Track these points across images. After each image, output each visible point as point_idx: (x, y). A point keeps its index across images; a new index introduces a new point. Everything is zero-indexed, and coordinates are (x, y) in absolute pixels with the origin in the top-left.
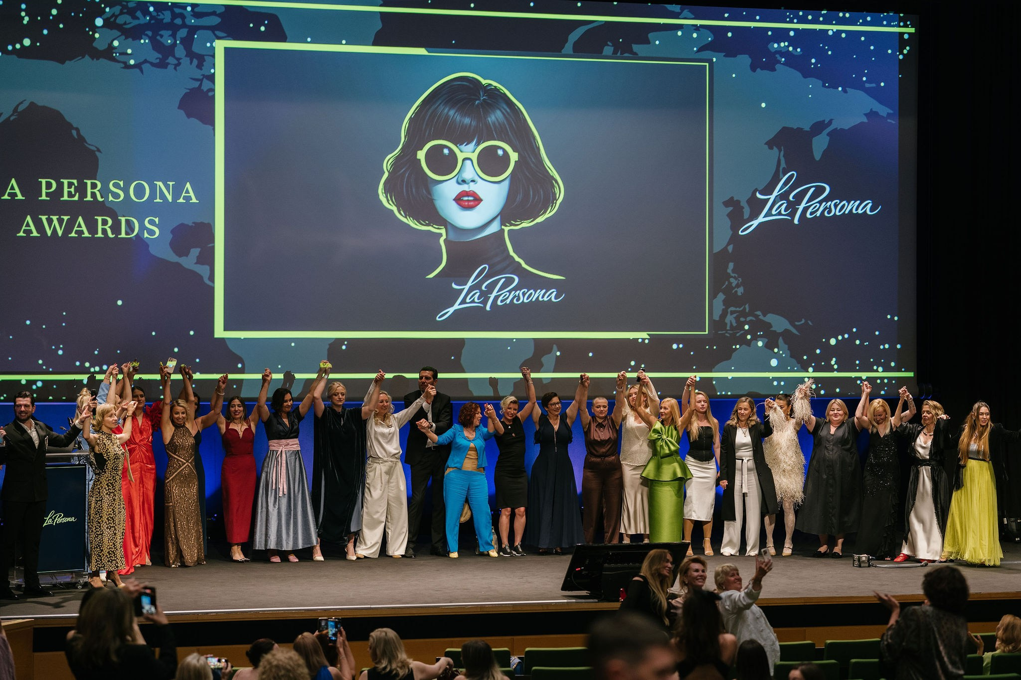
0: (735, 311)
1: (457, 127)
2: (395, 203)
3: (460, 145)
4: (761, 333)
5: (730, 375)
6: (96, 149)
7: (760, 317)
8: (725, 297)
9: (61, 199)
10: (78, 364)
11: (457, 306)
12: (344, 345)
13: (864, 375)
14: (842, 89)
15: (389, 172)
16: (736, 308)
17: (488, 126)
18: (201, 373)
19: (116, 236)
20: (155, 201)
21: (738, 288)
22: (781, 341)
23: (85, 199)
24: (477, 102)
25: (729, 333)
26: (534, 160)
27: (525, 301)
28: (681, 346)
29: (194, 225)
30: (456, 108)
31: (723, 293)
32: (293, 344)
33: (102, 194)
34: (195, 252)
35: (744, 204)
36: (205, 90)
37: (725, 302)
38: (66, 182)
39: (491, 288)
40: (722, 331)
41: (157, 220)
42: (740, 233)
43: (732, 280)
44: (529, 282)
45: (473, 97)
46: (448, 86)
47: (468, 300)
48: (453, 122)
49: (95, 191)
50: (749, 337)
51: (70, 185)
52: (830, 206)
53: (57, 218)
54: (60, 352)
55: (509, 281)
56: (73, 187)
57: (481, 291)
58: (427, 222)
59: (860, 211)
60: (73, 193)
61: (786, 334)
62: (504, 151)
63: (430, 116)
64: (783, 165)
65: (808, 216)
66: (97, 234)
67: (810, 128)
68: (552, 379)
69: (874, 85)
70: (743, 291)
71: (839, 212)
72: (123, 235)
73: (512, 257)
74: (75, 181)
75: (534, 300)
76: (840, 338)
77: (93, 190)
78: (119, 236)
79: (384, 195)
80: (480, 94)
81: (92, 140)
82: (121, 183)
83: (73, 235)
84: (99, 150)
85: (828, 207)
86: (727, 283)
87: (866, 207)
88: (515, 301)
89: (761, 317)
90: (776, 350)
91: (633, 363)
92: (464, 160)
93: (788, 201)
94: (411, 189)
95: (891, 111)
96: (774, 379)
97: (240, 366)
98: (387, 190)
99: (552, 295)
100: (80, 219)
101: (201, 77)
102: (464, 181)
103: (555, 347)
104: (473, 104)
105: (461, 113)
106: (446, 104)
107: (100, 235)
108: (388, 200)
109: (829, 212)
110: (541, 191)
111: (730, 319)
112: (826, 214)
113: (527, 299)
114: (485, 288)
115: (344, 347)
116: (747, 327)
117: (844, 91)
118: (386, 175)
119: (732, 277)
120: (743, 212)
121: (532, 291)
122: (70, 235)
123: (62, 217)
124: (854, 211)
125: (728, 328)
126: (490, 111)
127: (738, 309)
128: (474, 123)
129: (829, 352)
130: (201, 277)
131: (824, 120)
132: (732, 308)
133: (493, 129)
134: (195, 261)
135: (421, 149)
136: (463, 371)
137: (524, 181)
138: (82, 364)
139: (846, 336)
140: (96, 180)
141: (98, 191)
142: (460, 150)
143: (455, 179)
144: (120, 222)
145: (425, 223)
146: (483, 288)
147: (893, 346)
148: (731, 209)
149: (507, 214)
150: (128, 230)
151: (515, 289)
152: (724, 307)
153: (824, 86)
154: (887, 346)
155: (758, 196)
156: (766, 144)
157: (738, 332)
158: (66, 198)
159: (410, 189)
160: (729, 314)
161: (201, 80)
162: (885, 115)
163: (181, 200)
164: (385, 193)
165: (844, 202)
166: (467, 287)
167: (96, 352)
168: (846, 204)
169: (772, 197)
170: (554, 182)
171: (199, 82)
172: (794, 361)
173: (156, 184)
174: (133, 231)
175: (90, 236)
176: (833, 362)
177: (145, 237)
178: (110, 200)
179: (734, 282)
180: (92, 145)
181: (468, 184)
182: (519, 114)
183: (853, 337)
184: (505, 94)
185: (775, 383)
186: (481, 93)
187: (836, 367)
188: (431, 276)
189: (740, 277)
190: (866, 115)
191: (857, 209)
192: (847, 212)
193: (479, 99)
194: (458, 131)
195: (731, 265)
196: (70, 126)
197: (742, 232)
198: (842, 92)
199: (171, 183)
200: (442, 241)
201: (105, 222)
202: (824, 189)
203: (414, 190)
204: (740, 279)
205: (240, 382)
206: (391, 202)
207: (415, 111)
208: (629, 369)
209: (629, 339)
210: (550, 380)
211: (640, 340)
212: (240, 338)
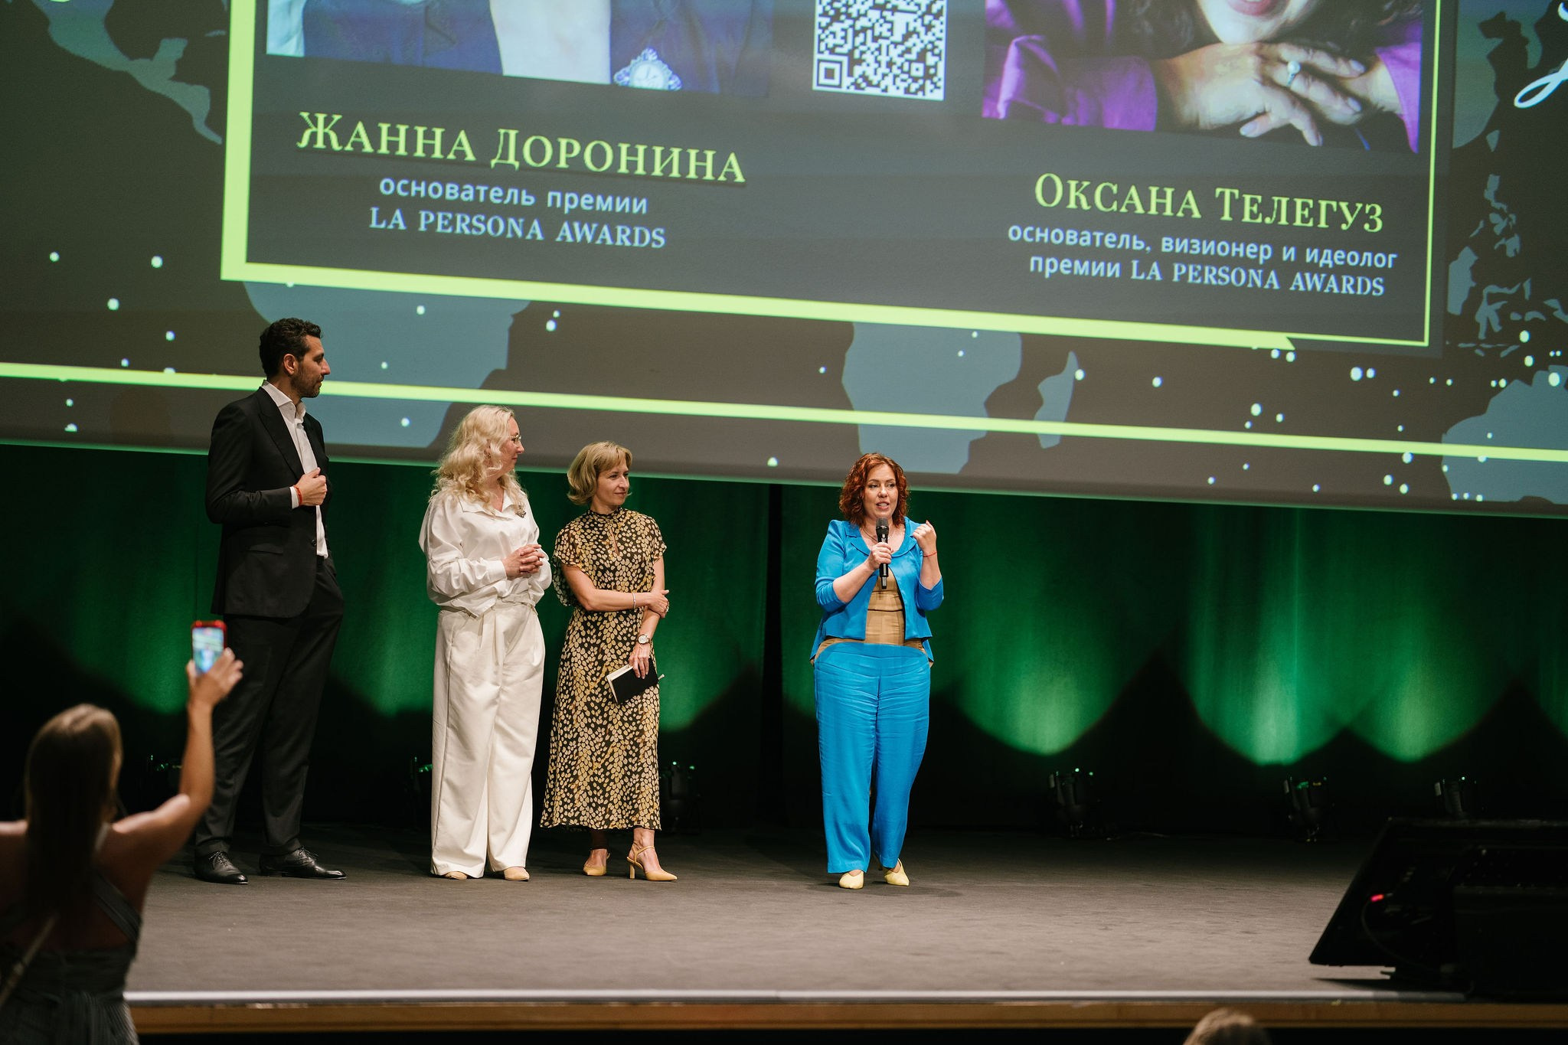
0: (1498, 294)
4: (1558, 353)
5: (1482, 453)
7: (1555, 313)
8: (1475, 258)
12: (552, 318)
16: (1501, 286)
18: (179, 370)
21: (1506, 239)
25: (1482, 349)
28: (1370, 374)
31: (1476, 252)
32: (421, 310)
34: (172, 49)
35: (1528, 31)
37: (1475, 270)
40: (1466, 343)
42: (1517, 104)
43: (1494, 218)
50: (1529, 361)
68: (1065, 439)
70: (1518, 247)
86: (1481, 225)
89: (1559, 314)
91: (1256, 410)
103: (1072, 358)
111: (1487, 314)
115: (551, 326)
116: (1524, 336)
119: (1494, 210)
120: (1526, 54)
125: (1482, 336)
127: (1505, 291)
130: (187, 117)
132: (1491, 286)
134: (172, 73)
136: (846, 405)
148: (1497, 42)
152: (1473, 284)
155: (1562, 14)
157: (1505, 348)
160: (1484, 302)
179: (1499, 224)
189: (1512, 213)
195: (1493, 182)
197: (1522, 100)
204: (1513, 217)
208: (1248, 425)
209: (1249, 350)
210: (1057, 442)
211: (1275, 355)
212: (284, 285)
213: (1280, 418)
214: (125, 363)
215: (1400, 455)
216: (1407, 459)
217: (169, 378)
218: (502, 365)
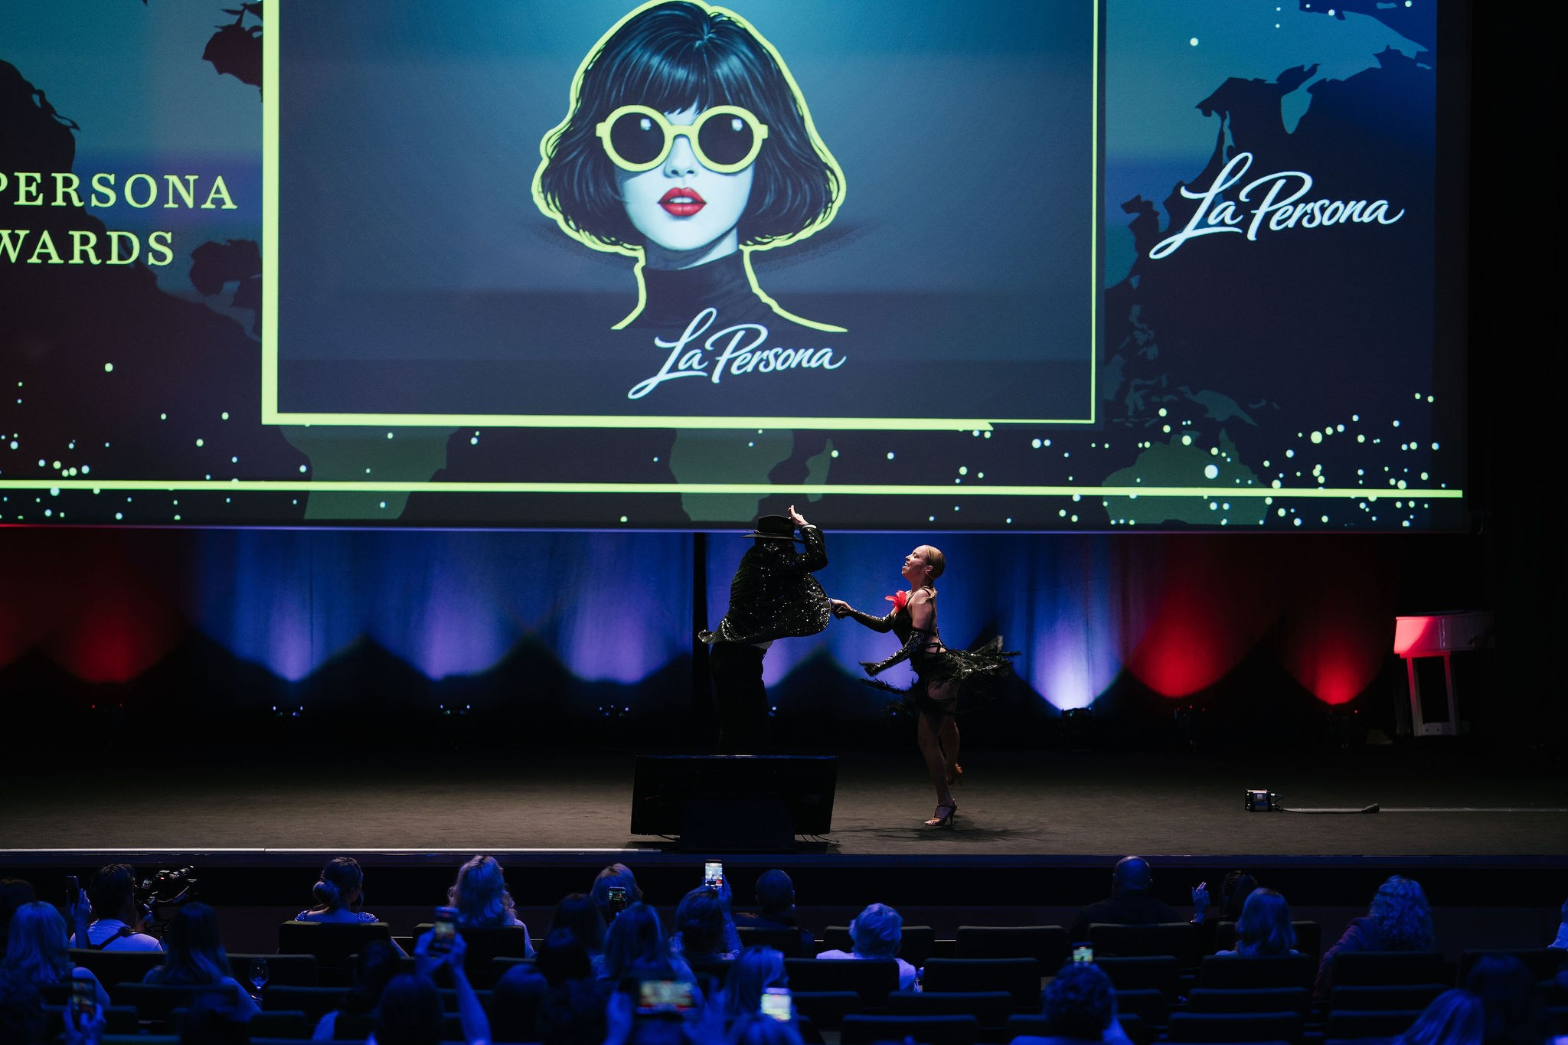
0: (1142, 384)
1: (665, 83)
2: (560, 209)
3: (669, 113)
4: (1189, 423)
5: (1133, 492)
6: (70, 124)
7: (1186, 396)
8: (1124, 361)
9: (16, 203)
10: (42, 463)
11: (663, 375)
12: (475, 436)
13: (1373, 495)
14: (1336, 14)
15: (549, 158)
16: (1145, 381)
17: (716, 82)
18: (241, 479)
19: (103, 264)
20: (166, 206)
21: (1148, 348)
22: (1223, 435)
23: (53, 204)
24: (698, 43)
25: (1131, 422)
26: (793, 136)
27: (780, 368)
28: (1047, 443)
29: (229, 244)
30: (664, 52)
31: (1125, 357)
32: (390, 436)
33: (80, 194)
35: (1159, 207)
36: (247, 29)
37: (1125, 370)
38: (22, 177)
39: (721, 345)
40: (1119, 418)
41: (168, 237)
42: (1152, 256)
43: (1137, 334)
44: (785, 336)
45: (691, 35)
46: (651, 16)
47: (682, 365)
48: (658, 76)
49: (70, 190)
50: (1167, 429)
51: (29, 181)
52: (1312, 210)
53: (10, 235)
54: (14, 445)
55: (751, 335)
56: (34, 184)
57: (704, 351)
58: (613, 239)
59: (1366, 219)
60: (34, 194)
61: (1232, 424)
62: (744, 122)
63: (618, 67)
64: (1229, 141)
65: (1273, 226)
66: (72, 258)
67: (1278, 80)
68: (825, 495)
69: (1393, 5)
70: (1156, 354)
71: (1331, 218)
72: (114, 260)
73: (757, 297)
74: (37, 176)
75: (793, 366)
76: (1329, 431)
77: (66, 189)
78: (108, 262)
79: (542, 195)
80: (703, 30)
81: (65, 109)
82: (112, 178)
83: (34, 260)
84: (75, 126)
85: (1309, 211)
86: (1128, 340)
87: (1378, 212)
88: (761, 368)
89: (1189, 396)
90: (1215, 451)
91: (963, 471)
92: (676, 137)
93: (1238, 203)
94: (587, 188)
95: (1423, 49)
96: (1212, 499)
97: (303, 469)
98: (546, 188)
99: (824, 359)
100: (46, 236)
101: (241, 8)
102: (675, 172)
103: (829, 443)
104: (692, 46)
105: (670, 63)
106: (645, 47)
107: (77, 260)
108: (548, 204)
109: (1311, 221)
110: (807, 186)
111: (1134, 400)
112: (1305, 223)
113: (783, 364)
114: (712, 345)
115: (474, 441)
116: (1163, 412)
117: (1339, 15)
118: (544, 164)
119: (1138, 329)
120: (1157, 221)
121: (790, 351)
122: (29, 261)
123: (17, 232)
124: (1356, 219)
125: (1130, 413)
126: (720, 57)
127: (1148, 383)
128: (692, 78)
129: (1309, 455)
130: (241, 328)
131: (1302, 67)
132: (1138, 380)
133: (725, 87)
134: (231, 302)
135: (603, 120)
136: (673, 481)
137: (777, 170)
138: (49, 464)
139: (1341, 428)
140: (70, 172)
141: (75, 190)
142: (668, 120)
143: (661, 168)
144: (109, 239)
145: (609, 239)
146: (708, 346)
147: (1424, 446)
148: (1135, 215)
149: (748, 226)
150: (124, 253)
151: (762, 348)
152: (1123, 379)
153: (1303, 8)
154: (1414, 446)
155: (1184, 193)
156: (1199, 106)
157: (1149, 421)
158: (22, 201)
159: (584, 185)
160: (1132, 391)
161: (241, 13)
162: (1412, 55)
163: (208, 205)
164: (543, 192)
165: (1338, 204)
166: (679, 346)
167: (71, 446)
168: (1342, 206)
169: (1208, 197)
170: (828, 173)
171: (237, 17)
172: (1246, 468)
173: (168, 180)
174: (130, 254)
175: (62, 262)
176: (1317, 470)
177: (150, 263)
178: (93, 205)
179: (1141, 338)
180: (65, 118)
181: (682, 176)
182: (768, 61)
183: (1353, 430)
184: (745, 30)
185: (1213, 506)
186: (705, 29)
187: (1321, 480)
188: (620, 326)
189: (1151, 329)
190: (1377, 56)
191: (1361, 215)
192: (1342, 221)
193: (701, 39)
194: (666, 89)
195: (1136, 310)
196: (29, 88)
197: (1156, 253)
198: (1336, 19)
199: (191, 178)
200: (638, 270)
201: (85, 241)
202: (1300, 182)
203: (591, 190)
204: (1152, 332)
205: (303, 495)
206: (552, 206)
207: (594, 58)
208: (958, 481)
209: (957, 431)
210: (820, 498)
211: (976, 434)
212: (304, 426)
213: (981, 475)
214: (208, 477)
215: (1071, 496)
216: (1076, 498)
217: (235, 485)
218: (443, 465)
